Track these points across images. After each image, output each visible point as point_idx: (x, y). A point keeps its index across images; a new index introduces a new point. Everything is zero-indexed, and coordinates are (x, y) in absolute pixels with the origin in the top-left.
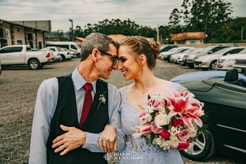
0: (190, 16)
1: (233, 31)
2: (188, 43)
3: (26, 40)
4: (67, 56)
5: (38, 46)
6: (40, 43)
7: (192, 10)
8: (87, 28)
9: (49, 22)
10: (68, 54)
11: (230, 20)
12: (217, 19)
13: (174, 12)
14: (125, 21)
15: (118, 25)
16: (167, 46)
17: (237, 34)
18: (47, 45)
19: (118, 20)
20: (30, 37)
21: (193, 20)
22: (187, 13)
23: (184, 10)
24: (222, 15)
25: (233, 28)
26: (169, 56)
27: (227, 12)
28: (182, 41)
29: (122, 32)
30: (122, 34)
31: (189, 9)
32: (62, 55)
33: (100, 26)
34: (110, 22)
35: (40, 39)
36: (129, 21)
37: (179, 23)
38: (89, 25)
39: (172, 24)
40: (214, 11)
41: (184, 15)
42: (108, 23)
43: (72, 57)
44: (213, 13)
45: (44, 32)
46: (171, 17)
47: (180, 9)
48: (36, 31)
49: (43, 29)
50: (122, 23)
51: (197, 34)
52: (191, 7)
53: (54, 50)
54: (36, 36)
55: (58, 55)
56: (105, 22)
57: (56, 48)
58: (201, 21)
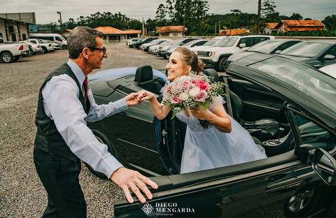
0: (174, 11)
1: (209, 26)
2: (171, 35)
3: (6, 32)
4: (49, 48)
5: (22, 38)
6: (24, 35)
7: (176, 5)
8: (80, 21)
9: (33, 14)
10: (50, 45)
11: (208, 16)
12: (197, 15)
13: (160, 7)
14: (116, 14)
15: (110, 18)
16: (148, 37)
17: (211, 29)
18: (31, 38)
19: (109, 13)
20: (11, 29)
21: (177, 15)
22: (171, 8)
23: (169, 6)
24: (200, 12)
25: (209, 23)
26: (148, 47)
27: (205, 9)
28: (166, 34)
29: (113, 24)
30: (113, 27)
31: (173, 5)
32: (43, 47)
33: (92, 19)
34: (102, 15)
35: (24, 31)
36: (120, 15)
37: (165, 17)
38: (81, 17)
39: (159, 18)
40: (193, 8)
41: (168, 10)
42: (100, 16)
43: (55, 49)
44: (193, 10)
45: (28, 24)
46: (158, 12)
47: (166, 4)
48: (18, 23)
49: (25, 21)
50: (113, 16)
51: (179, 28)
52: (175, 3)
53: (35, 42)
54: (18, 28)
55: (38, 47)
56: (97, 15)
57: (37, 41)
58: (183, 16)
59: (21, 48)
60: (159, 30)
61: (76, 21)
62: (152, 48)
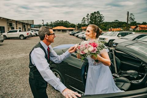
0: (89, 20)
6: (29, 29)
8: (51, 24)
9: (33, 20)
11: (104, 23)
12: (99, 22)
13: (83, 19)
15: (63, 23)
16: (78, 31)
17: (105, 28)
18: (32, 30)
19: (62, 21)
20: (24, 26)
21: (90, 22)
22: (88, 19)
23: (87, 18)
24: (100, 21)
25: (104, 26)
26: (78, 35)
27: (102, 20)
28: (85, 30)
29: (64, 25)
30: (64, 26)
31: (89, 18)
32: (36, 34)
33: (55, 23)
34: (60, 22)
35: (29, 27)
36: (67, 21)
38: (52, 22)
39: (83, 23)
41: (87, 20)
44: (98, 20)
45: (31, 25)
46: (82, 21)
48: (27, 24)
49: (30, 23)
50: (64, 22)
52: (90, 17)
53: (33, 32)
54: (27, 26)
55: (34, 34)
56: (57, 22)
57: (34, 31)
58: (93, 22)
59: (28, 34)
60: (83, 28)
61: (49, 24)
62: (79, 36)
